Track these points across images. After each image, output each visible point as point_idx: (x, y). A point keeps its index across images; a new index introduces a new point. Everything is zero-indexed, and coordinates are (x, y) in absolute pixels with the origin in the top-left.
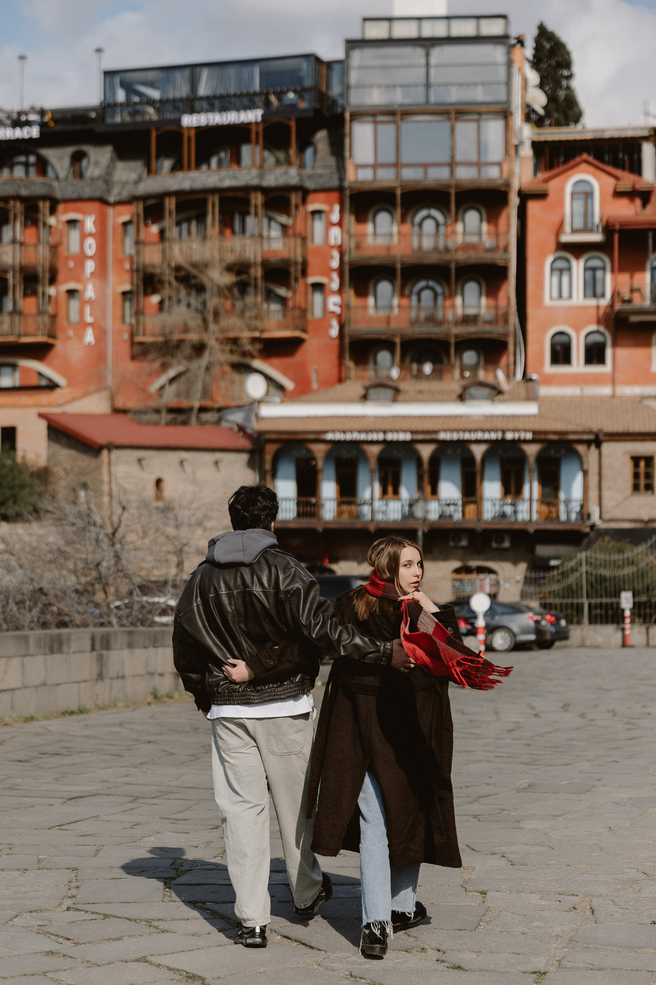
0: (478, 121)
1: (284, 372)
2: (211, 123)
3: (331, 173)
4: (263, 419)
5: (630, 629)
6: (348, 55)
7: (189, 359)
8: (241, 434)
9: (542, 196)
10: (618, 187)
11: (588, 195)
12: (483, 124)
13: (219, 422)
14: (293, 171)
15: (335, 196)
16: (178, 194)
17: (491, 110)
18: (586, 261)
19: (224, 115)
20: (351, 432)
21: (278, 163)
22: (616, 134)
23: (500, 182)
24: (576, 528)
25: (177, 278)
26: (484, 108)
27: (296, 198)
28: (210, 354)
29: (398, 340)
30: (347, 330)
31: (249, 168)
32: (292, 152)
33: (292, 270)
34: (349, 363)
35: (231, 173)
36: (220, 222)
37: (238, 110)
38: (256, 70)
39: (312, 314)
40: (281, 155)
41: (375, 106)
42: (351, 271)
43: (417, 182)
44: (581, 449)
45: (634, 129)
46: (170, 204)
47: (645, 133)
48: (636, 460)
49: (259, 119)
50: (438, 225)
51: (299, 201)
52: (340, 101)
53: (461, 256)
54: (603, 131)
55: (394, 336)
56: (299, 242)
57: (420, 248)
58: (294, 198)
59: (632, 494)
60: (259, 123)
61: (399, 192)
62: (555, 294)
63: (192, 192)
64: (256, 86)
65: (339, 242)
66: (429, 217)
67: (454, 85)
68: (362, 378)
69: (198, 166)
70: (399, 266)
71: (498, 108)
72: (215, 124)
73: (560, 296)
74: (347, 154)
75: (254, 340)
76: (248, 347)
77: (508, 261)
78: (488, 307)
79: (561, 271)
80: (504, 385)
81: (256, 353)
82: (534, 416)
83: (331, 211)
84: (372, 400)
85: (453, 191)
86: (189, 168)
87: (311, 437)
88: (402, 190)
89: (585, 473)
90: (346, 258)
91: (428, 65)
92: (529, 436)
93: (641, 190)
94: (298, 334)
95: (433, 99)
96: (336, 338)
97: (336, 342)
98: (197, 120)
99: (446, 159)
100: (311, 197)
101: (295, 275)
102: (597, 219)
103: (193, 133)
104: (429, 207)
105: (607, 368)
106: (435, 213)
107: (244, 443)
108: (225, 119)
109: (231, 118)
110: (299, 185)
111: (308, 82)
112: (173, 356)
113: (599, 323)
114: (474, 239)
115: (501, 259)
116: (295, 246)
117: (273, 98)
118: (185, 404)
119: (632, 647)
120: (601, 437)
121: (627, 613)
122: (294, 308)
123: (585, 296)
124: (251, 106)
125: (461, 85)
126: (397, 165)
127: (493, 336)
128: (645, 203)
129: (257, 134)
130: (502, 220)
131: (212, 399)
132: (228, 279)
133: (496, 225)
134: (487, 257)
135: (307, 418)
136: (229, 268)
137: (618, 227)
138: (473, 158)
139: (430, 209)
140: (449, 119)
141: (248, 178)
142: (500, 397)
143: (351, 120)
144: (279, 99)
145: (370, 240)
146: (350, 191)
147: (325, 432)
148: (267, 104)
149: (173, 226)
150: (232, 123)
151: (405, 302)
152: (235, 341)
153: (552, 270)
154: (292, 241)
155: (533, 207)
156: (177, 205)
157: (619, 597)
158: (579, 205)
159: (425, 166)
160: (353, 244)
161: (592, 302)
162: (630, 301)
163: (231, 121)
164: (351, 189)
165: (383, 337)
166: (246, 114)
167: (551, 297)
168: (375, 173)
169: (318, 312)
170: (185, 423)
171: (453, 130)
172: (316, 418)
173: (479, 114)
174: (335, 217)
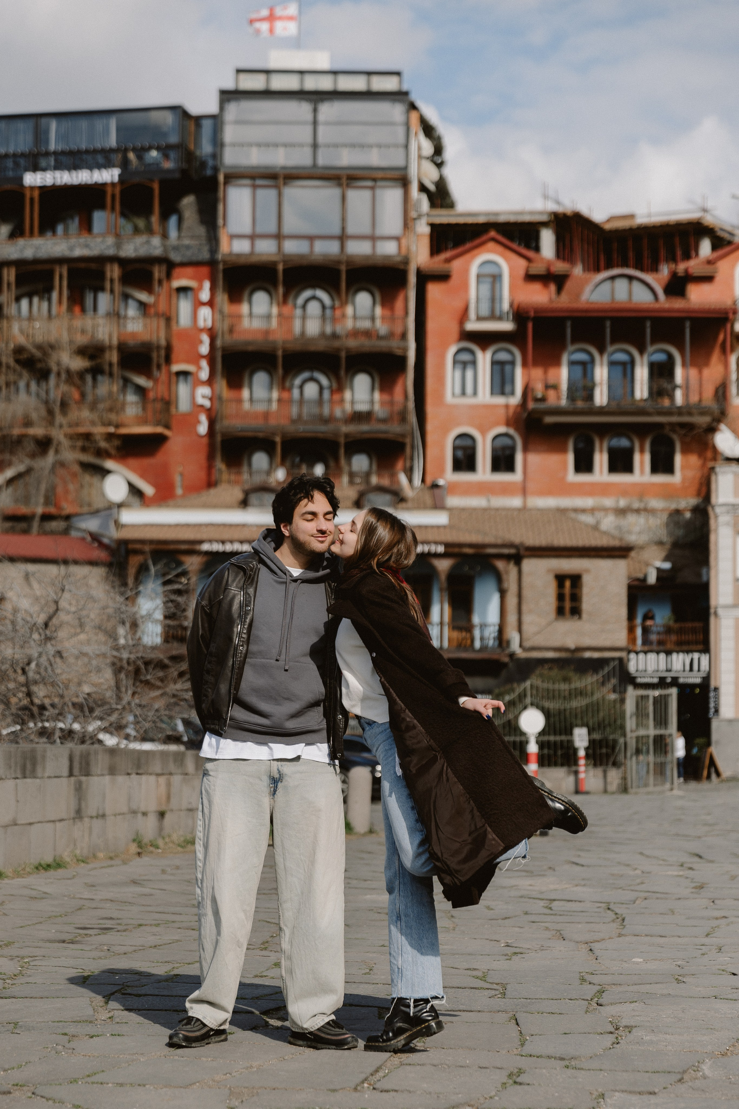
0: (372, 188)
1: (143, 476)
2: (59, 182)
3: (200, 245)
4: (123, 526)
5: (585, 772)
6: (222, 108)
7: (33, 456)
8: (96, 545)
9: (443, 277)
10: (530, 269)
11: (496, 278)
12: (378, 192)
13: (66, 532)
14: (156, 241)
15: (205, 270)
16: (19, 264)
17: (388, 176)
18: (494, 354)
19: (74, 173)
20: (232, 542)
21: (137, 231)
22: (512, 219)
23: (399, 259)
24: (495, 657)
25: (17, 361)
26: (380, 174)
27: (160, 272)
28: (57, 452)
29: (278, 439)
30: (218, 427)
31: (103, 235)
32: (155, 219)
33: (154, 355)
34: (220, 465)
35: (82, 240)
36: (69, 298)
37: (91, 168)
38: (113, 123)
39: (177, 407)
40: (141, 223)
41: (253, 168)
42: (224, 357)
43: (302, 256)
44: (500, 565)
45: (532, 213)
46: (8, 275)
47: (544, 218)
48: (560, 579)
49: (116, 179)
50: (324, 307)
51: (163, 275)
52: (211, 163)
53: (352, 343)
54: (497, 214)
55: (274, 434)
56: (162, 323)
57: (303, 333)
58: (158, 272)
59: (556, 619)
60: (116, 184)
61: (280, 267)
62: (458, 390)
63: (36, 262)
64: (112, 141)
65: (209, 324)
66: (314, 298)
67: (345, 145)
68: (237, 482)
69: (42, 232)
70: (280, 353)
71: (396, 174)
72: (63, 184)
73: (463, 393)
74: (220, 222)
75: (110, 437)
76: (103, 444)
77: (406, 349)
78: (382, 403)
79: (464, 365)
80: (408, 492)
81: (113, 452)
82: (444, 527)
83: (201, 288)
84: (253, 506)
85: (343, 268)
86: (32, 234)
87: (183, 547)
88: (284, 265)
89: (503, 593)
90: (219, 343)
91: (315, 123)
92: (441, 549)
93: (557, 273)
94: (159, 430)
95: (322, 161)
96: (206, 435)
97: (205, 441)
98: (42, 178)
99: (336, 230)
100: (177, 271)
101: (158, 361)
102: (506, 306)
103: (36, 194)
104: (314, 286)
105: (517, 477)
106: (321, 294)
107: (102, 555)
108: (75, 179)
109: (82, 176)
110: (164, 256)
111: (174, 139)
112: (12, 452)
113: (508, 424)
114: (366, 324)
115: (399, 348)
116: (158, 327)
117: (131, 156)
118: (24, 510)
119: (587, 793)
120: (522, 552)
121: (582, 753)
122: (155, 400)
123: (492, 393)
124: (108, 165)
125: (353, 146)
126: (279, 237)
127: (390, 436)
128: (559, 290)
129: (113, 196)
130: (399, 304)
131: (57, 506)
132: (78, 364)
133: (392, 309)
134: (383, 345)
135: (177, 525)
136: (82, 351)
137: (532, 314)
138: (367, 230)
139: (315, 289)
140: (340, 185)
141: (103, 247)
142: (403, 505)
143: (226, 183)
144: (140, 158)
145: (246, 323)
146: (224, 265)
147: (201, 542)
148: (125, 165)
149: (11, 302)
150: (83, 183)
151: (285, 395)
152: (87, 436)
153: (455, 362)
154: (155, 322)
155: (433, 290)
156: (18, 277)
157: (571, 734)
158: (485, 289)
159: (311, 238)
160: (226, 327)
161: (500, 400)
162: (543, 399)
163: (82, 180)
164: (225, 262)
165: (261, 435)
166: (100, 173)
167: (453, 394)
168: (253, 245)
169: (184, 405)
170: (26, 532)
171: (344, 198)
172: (188, 526)
173: (374, 180)
174: (205, 295)
